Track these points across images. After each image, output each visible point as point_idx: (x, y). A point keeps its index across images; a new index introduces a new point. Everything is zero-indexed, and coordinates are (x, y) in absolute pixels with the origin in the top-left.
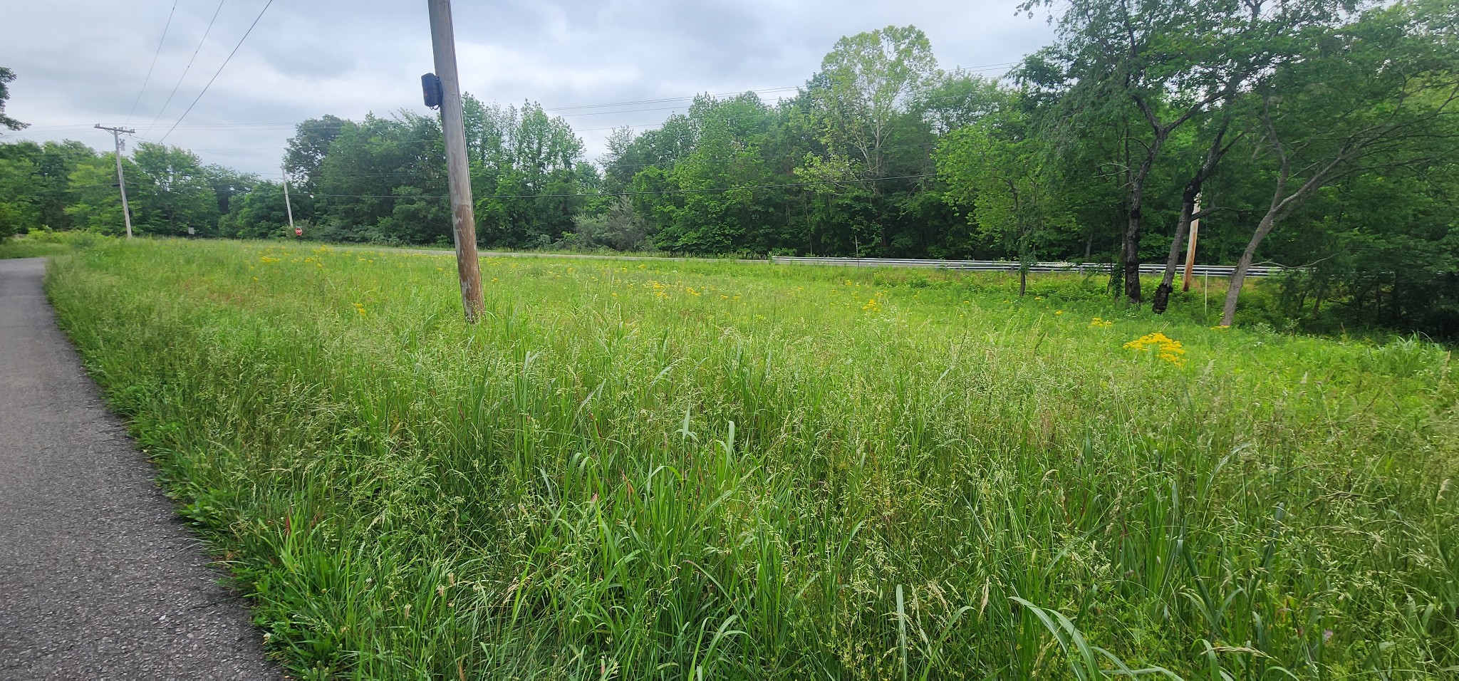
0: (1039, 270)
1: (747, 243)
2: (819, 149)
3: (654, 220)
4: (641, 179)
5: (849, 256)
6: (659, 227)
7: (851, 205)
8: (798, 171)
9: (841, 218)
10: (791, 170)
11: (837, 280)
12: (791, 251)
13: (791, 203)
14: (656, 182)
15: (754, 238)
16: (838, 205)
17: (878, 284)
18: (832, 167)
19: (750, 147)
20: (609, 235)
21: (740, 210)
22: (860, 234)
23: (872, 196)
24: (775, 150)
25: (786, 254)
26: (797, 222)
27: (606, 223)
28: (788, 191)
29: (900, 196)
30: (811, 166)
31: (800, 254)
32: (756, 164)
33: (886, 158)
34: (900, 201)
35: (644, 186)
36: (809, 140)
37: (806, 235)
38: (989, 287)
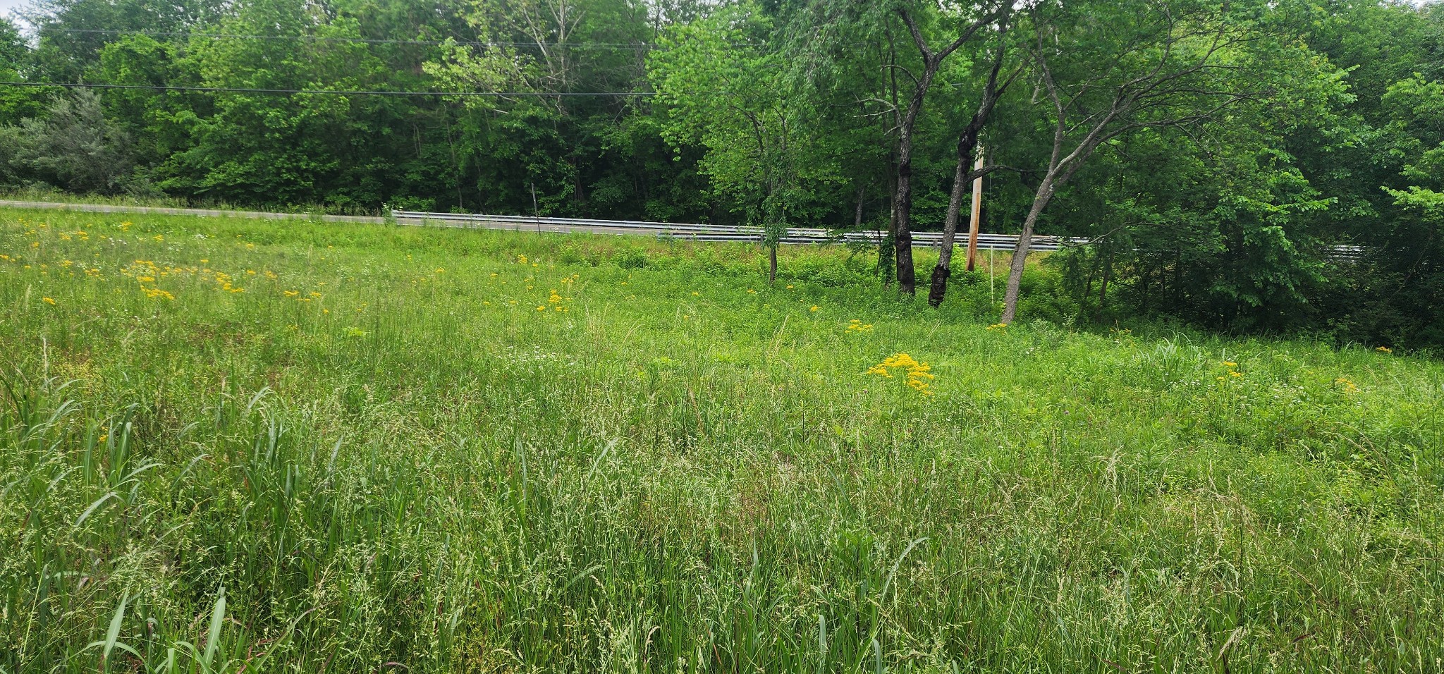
0: (797, 241)
1: (345, 185)
2: (467, 35)
3: (151, 135)
4: (117, 55)
5: (523, 213)
6: (160, 149)
7: (523, 131)
8: (430, 68)
9: (509, 150)
10: (418, 64)
11: (503, 255)
12: (424, 203)
13: (422, 124)
14: (151, 63)
15: (357, 178)
16: (502, 130)
17: (569, 261)
18: (490, 67)
19: (339, 18)
20: (52, 161)
21: (328, 127)
22: (539, 180)
23: (557, 118)
24: (388, 28)
25: (417, 207)
26: (434, 154)
27: (41, 137)
28: (416, 100)
29: (600, 120)
30: (454, 62)
31: (443, 206)
32: (353, 49)
33: (575, 59)
34: (601, 128)
35: (125, 71)
36: (448, 15)
37: (451, 175)
38: (731, 266)
